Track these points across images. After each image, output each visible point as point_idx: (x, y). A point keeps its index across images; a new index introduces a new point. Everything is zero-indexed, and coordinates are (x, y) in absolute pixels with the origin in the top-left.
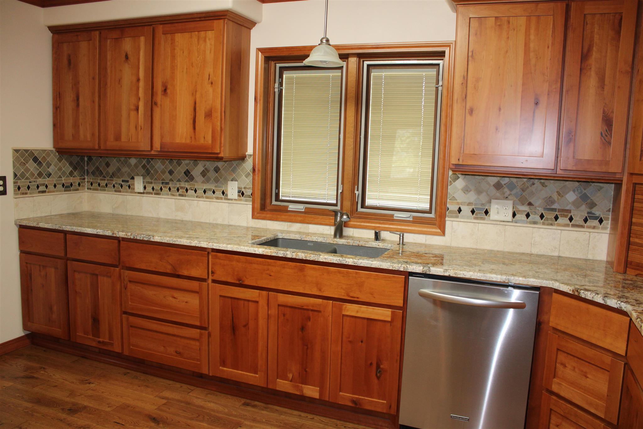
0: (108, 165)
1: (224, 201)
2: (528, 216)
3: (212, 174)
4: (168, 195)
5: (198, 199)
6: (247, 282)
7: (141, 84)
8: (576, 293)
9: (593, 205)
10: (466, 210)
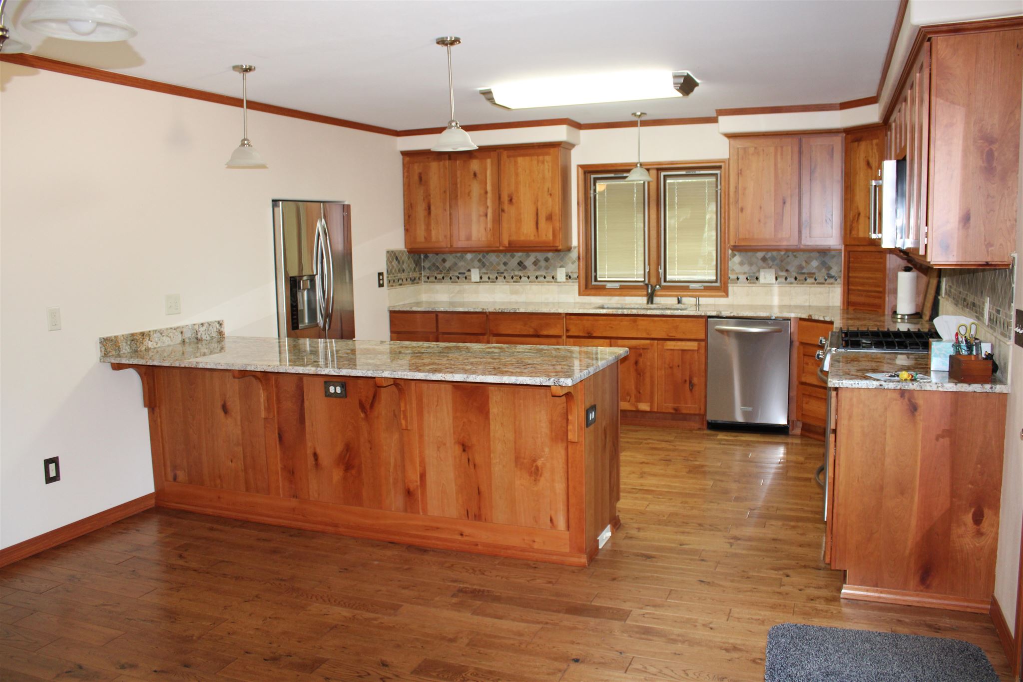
0: (444, 261)
1: (553, 284)
2: (786, 279)
3: (543, 263)
4: (503, 282)
5: (531, 284)
6: (595, 335)
7: (489, 195)
8: (810, 318)
9: (829, 268)
10: (742, 278)
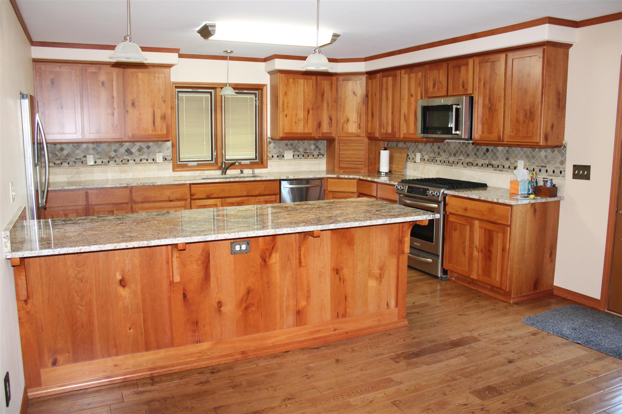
1: (154, 164)
2: (298, 156)
3: (145, 150)
4: (114, 164)
5: (136, 165)
9: (320, 149)
10: (275, 156)
